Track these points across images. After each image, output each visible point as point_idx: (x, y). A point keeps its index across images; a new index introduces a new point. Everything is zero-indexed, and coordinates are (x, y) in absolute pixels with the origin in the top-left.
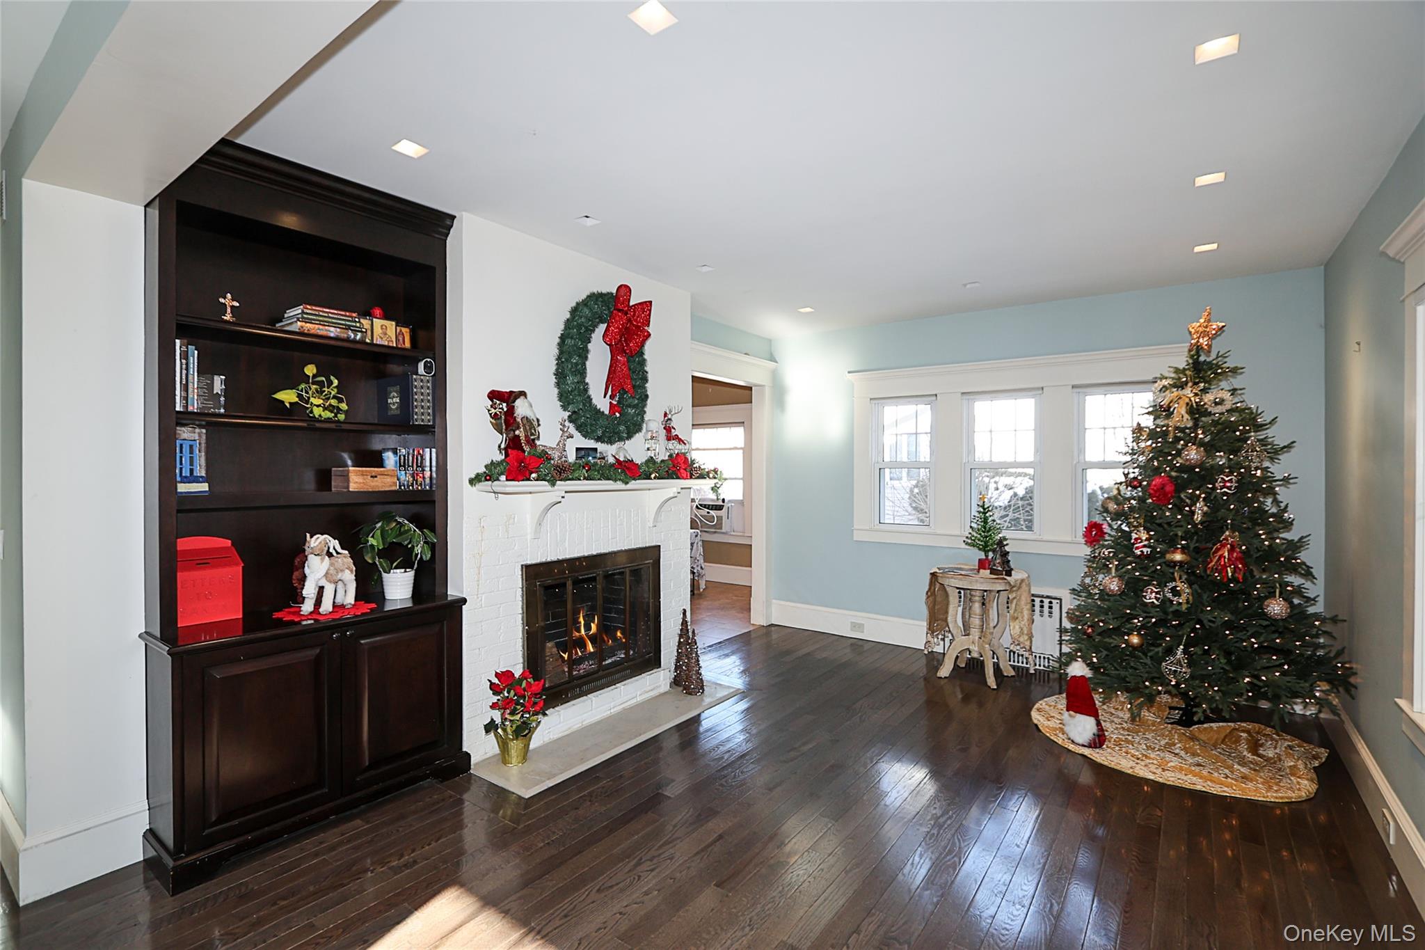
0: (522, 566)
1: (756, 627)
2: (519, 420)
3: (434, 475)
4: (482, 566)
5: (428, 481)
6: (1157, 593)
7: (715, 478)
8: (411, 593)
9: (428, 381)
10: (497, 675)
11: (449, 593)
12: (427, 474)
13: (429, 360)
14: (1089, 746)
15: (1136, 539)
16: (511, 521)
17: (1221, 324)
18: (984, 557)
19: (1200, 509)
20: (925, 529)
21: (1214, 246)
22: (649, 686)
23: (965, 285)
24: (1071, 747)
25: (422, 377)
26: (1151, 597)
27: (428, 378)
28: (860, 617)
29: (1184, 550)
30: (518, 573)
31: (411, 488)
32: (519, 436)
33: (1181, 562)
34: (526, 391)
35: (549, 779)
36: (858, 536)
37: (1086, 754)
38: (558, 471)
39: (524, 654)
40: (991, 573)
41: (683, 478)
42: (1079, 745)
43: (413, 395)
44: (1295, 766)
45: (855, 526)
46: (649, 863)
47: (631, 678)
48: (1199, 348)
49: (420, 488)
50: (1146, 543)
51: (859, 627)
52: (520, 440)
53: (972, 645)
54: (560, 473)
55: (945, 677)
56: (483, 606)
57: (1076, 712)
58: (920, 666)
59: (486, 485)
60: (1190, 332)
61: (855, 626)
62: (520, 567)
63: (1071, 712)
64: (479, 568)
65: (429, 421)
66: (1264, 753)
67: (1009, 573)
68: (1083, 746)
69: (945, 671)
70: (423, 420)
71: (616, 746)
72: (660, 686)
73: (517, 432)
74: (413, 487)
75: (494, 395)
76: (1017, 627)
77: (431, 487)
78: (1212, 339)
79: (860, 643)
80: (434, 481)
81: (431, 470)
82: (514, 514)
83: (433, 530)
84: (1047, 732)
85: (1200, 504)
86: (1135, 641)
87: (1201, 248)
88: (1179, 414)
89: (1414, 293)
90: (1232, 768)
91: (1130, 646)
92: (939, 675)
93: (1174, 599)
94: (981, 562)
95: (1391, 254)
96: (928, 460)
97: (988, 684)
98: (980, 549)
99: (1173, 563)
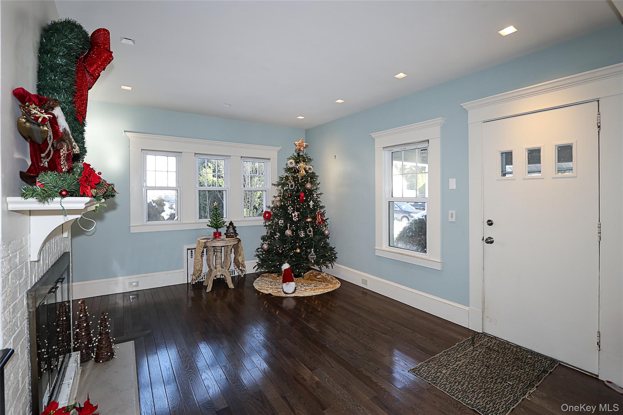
4: (11, 303)
6: (304, 233)
16: (22, 244)
18: (216, 231)
21: (303, 118)
24: (288, 295)
26: (302, 235)
28: (135, 278)
29: (311, 218)
33: (310, 221)
36: (133, 230)
37: (294, 295)
40: (226, 238)
42: (290, 294)
45: (131, 225)
48: (298, 150)
50: (297, 216)
52: (60, 153)
55: (210, 292)
57: (289, 282)
63: (288, 283)
64: (9, 306)
67: (237, 236)
68: (292, 293)
69: (209, 289)
84: (276, 294)
85: (311, 202)
86: (298, 251)
87: (300, 117)
88: (303, 172)
89: (383, 148)
90: (322, 284)
91: (295, 253)
92: (207, 291)
93: (309, 234)
94: (215, 234)
95: (372, 136)
96: (175, 186)
97: (230, 287)
98: (214, 228)
99: (308, 222)
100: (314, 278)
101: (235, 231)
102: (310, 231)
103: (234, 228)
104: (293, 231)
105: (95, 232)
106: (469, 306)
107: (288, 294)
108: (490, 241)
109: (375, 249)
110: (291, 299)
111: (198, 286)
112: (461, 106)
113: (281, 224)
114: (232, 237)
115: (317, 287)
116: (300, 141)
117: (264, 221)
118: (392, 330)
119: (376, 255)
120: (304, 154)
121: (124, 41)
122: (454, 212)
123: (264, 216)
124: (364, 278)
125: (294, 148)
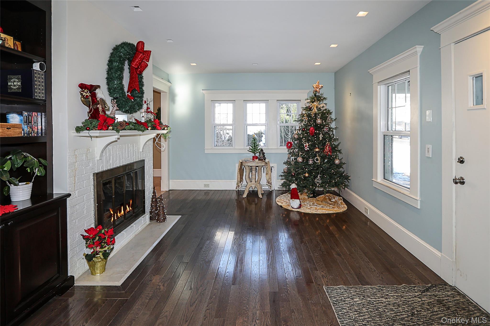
0: (94, 174)
1: (165, 192)
2: (98, 99)
3: (43, 128)
4: (76, 175)
5: (40, 131)
6: (312, 161)
7: (167, 130)
8: (30, 196)
9: (42, 75)
10: (86, 231)
11: (54, 193)
12: (40, 127)
13: (42, 63)
14: (298, 208)
15: (305, 146)
16: (89, 151)
17: (322, 85)
18: (254, 155)
19: (321, 136)
20: (231, 147)
21: (319, 63)
22: (143, 222)
23: (253, 64)
24: (294, 210)
25: (39, 72)
26: (311, 162)
27: (42, 73)
28: (207, 182)
29: (318, 148)
30: (92, 177)
31: (30, 135)
32: (98, 108)
33: (318, 151)
34: (100, 85)
35: (126, 273)
36: (206, 152)
37: (298, 211)
38: (121, 125)
39: (95, 218)
40: (259, 160)
41: (158, 130)
43: (34, 82)
44: (341, 202)
45: (205, 148)
46: (201, 288)
47: (136, 221)
48: (316, 91)
49: (36, 135)
50: (308, 147)
51: (208, 185)
52: (99, 110)
53: (253, 186)
54: (122, 126)
55: (245, 197)
56: (77, 197)
58: (234, 196)
59: (85, 133)
60: (314, 87)
61: (205, 185)
62: (93, 174)
63: (293, 199)
64: (75, 177)
65: (43, 97)
66: (332, 201)
67: (265, 160)
68: (297, 209)
69: (245, 196)
70: (40, 97)
71: (147, 251)
72: (146, 222)
73: (98, 106)
74: (32, 134)
75: (82, 86)
76: (268, 177)
77: (42, 134)
78: (320, 89)
79: (208, 191)
80: (43, 131)
81: (42, 125)
82: (90, 148)
83: (45, 158)
85: (321, 135)
86: (307, 175)
87: (316, 64)
88: (315, 110)
89: (378, 82)
90: (329, 206)
91: (305, 177)
92: (243, 197)
93: (317, 162)
94: (253, 157)
95: (370, 72)
96: (232, 123)
97: (259, 197)
98: (253, 153)
99: (316, 152)
100: (328, 200)
101: (264, 156)
102: (317, 160)
103: (263, 154)
104: (303, 158)
105: (164, 151)
106: (441, 252)
107: (293, 208)
108: (460, 181)
109: (373, 180)
110: (295, 213)
111: (239, 193)
112: (431, 30)
113: (295, 152)
114: (262, 160)
115: (323, 208)
116: (317, 84)
117: (287, 150)
118: (350, 255)
119: (374, 186)
120: (319, 94)
121: (168, 41)
122: (430, 146)
123: (287, 146)
124: (366, 208)
125: (312, 90)
